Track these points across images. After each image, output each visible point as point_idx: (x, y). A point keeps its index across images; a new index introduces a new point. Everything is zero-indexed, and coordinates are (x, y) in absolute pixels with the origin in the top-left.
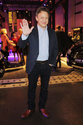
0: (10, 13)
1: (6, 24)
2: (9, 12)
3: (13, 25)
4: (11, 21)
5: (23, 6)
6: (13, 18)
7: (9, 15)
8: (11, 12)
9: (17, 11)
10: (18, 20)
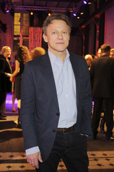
0: (17, 16)
1: (8, 36)
2: (16, 14)
3: (21, 39)
4: (17, 29)
5: (44, 3)
6: (22, 26)
7: (16, 19)
8: (19, 14)
9: (30, 11)
10: (32, 29)
